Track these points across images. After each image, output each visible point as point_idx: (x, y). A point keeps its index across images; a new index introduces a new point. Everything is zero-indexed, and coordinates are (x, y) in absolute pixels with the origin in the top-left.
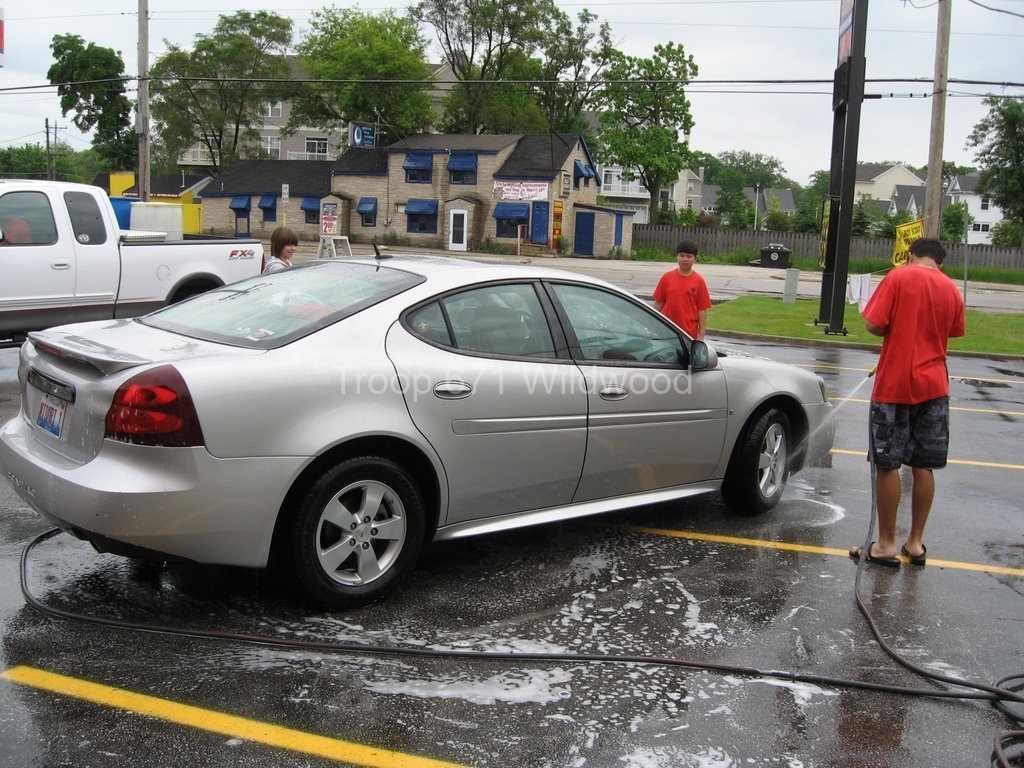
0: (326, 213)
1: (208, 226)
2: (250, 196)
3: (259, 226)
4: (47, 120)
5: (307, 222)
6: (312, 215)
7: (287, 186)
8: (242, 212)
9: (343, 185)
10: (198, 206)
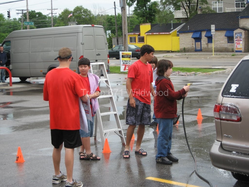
0: (237, 38)
1: (183, 47)
2: (201, 31)
3: (206, 46)
4: (115, 2)
5: (228, 42)
6: (230, 39)
7: (214, 26)
8: (198, 39)
9: (245, 23)
10: (178, 37)
